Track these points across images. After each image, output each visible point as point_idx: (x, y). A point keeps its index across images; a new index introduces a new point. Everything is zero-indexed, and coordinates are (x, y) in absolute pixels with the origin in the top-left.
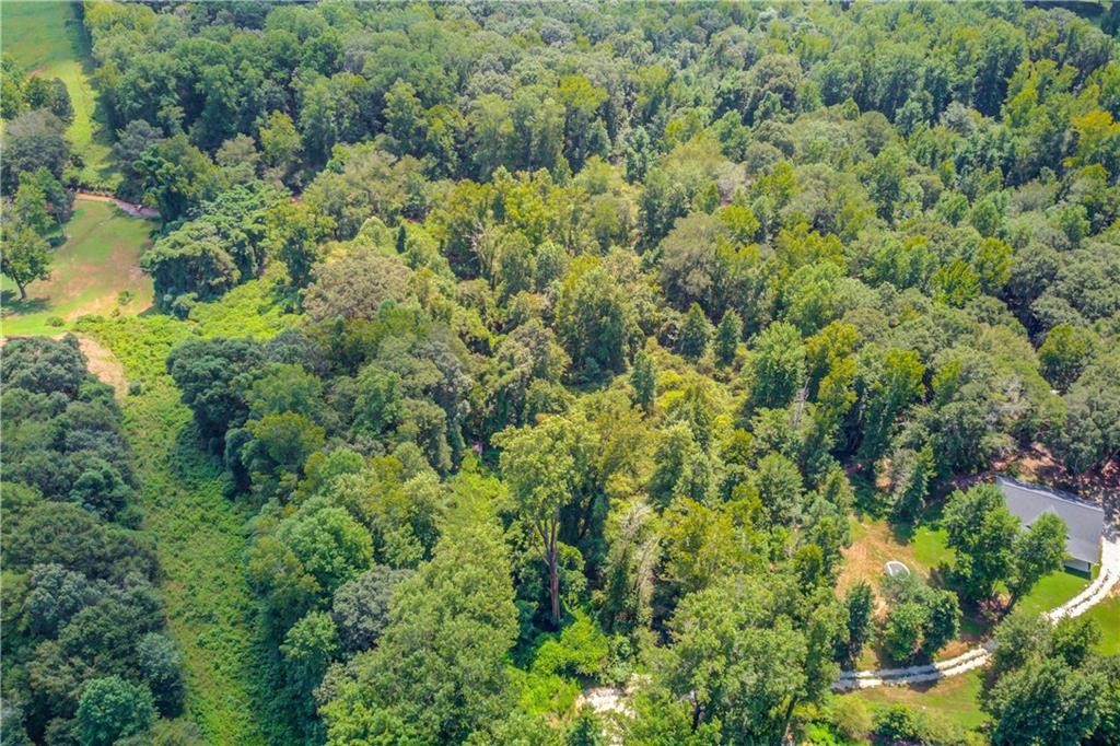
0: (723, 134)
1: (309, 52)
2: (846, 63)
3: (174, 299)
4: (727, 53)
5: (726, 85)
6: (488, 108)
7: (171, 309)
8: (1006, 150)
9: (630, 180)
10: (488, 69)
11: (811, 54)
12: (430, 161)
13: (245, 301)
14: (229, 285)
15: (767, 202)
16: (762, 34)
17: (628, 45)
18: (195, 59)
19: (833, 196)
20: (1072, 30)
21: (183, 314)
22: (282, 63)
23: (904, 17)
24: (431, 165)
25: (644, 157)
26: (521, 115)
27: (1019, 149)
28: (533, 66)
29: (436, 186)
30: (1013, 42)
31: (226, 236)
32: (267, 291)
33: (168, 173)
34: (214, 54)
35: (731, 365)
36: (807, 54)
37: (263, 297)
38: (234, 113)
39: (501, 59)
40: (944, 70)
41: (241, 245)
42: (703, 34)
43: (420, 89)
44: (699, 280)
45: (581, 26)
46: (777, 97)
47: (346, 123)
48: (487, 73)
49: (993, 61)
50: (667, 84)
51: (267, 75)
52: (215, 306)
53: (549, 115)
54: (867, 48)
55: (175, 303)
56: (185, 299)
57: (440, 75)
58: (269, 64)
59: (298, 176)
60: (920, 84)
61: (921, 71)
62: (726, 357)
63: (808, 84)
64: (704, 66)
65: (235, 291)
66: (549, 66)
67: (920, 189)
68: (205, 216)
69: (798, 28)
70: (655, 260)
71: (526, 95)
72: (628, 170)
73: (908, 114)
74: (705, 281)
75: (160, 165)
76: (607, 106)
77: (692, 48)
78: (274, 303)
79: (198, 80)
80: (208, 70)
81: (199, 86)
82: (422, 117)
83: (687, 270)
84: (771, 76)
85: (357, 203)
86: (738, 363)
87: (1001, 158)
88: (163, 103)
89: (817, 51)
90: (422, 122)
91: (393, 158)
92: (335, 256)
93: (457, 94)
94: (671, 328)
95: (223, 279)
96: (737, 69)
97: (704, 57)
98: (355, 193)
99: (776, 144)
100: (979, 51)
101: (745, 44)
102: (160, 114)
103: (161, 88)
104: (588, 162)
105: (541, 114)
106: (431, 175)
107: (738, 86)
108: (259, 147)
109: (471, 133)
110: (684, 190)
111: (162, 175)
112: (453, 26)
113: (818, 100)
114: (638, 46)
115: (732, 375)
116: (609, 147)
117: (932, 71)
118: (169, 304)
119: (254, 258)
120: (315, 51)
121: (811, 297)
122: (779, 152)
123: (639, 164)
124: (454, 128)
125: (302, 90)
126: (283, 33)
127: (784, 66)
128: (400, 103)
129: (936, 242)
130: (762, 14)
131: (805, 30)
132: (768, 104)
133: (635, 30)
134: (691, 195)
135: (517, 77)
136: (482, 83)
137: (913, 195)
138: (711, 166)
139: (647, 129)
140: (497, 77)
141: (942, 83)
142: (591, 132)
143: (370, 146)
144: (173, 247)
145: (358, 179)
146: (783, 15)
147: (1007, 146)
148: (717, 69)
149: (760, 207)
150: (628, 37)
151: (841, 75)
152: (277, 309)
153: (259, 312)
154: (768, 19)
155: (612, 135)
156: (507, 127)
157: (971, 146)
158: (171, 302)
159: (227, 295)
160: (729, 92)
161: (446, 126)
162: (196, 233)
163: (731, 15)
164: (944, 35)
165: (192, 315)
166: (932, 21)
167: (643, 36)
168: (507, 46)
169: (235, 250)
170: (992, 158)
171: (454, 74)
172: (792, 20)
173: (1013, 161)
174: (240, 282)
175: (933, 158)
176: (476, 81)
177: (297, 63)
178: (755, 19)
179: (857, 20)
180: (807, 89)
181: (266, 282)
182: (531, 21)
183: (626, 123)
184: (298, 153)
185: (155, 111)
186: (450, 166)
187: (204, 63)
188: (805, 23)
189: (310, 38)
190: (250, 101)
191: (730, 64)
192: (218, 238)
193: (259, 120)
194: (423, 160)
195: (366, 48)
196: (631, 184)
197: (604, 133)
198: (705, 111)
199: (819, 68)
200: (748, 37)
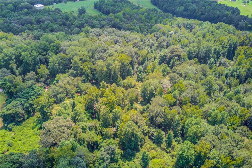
0: (163, 70)
1: (52, 47)
2: (193, 48)
3: (8, 125)
4: (162, 44)
5: (162, 53)
6: (100, 64)
7: (7, 128)
8: (238, 72)
9: (138, 81)
10: (100, 52)
11: (184, 44)
12: (84, 77)
13: (28, 125)
14: (24, 120)
15: (177, 92)
16: (170, 38)
17: (137, 43)
18: (20, 50)
19: (196, 91)
20: (250, 37)
21: (10, 130)
22: (45, 50)
23: (207, 34)
24: (84, 79)
25: (142, 75)
26: (108, 66)
27: (242, 72)
28: (112, 51)
29: (86, 85)
30: (235, 40)
31: (23, 105)
32: (35, 120)
33: (8, 87)
34: (25, 49)
35: (171, 147)
36: (182, 44)
37: (34, 123)
38: (31, 64)
39: (103, 49)
40: (219, 49)
41: (28, 108)
42: (155, 38)
43: (81, 58)
44: (160, 120)
45: (124, 38)
46: (176, 58)
47: (61, 67)
48: (100, 53)
49: (230, 46)
50: (147, 54)
51: (40, 54)
52: (19, 127)
53: (116, 66)
54: (199, 44)
55: (8, 127)
56: (10, 126)
57: (87, 54)
58: (41, 51)
59: (48, 81)
60: (213, 53)
61: (213, 49)
62: (169, 144)
63: (184, 53)
64: (156, 47)
65: (26, 121)
66: (116, 51)
67: (218, 87)
68: (18, 99)
69: (180, 37)
70: (146, 109)
71: (110, 60)
72: (138, 78)
73: (211, 62)
74: (162, 120)
75: (6, 84)
76: (132, 61)
77: (153, 43)
78: (37, 125)
79: (21, 56)
80: (23, 54)
81: (21, 58)
82: (82, 65)
83: (157, 117)
84: (174, 52)
85: (62, 93)
86: (173, 146)
87: (237, 74)
88: (11, 63)
89: (185, 43)
90: (82, 67)
91: (73, 78)
92: (55, 109)
93: (92, 59)
94: (152, 135)
95: (21, 119)
96: (165, 48)
97: (156, 45)
98: (62, 90)
99: (178, 74)
100: (227, 43)
101: (166, 42)
102: (10, 66)
103: (11, 59)
104: (127, 78)
105: (114, 65)
106: (84, 81)
107: (166, 54)
108: (37, 74)
109: (95, 69)
110: (154, 88)
111: (6, 87)
112: (91, 39)
113: (187, 59)
114: (139, 43)
115: (171, 151)
116: (132, 71)
117: (216, 49)
118: (6, 127)
119: (31, 111)
120: (53, 47)
121: (194, 130)
122: (178, 76)
123: (140, 77)
124: (91, 68)
125: (49, 58)
126: (45, 42)
127: (178, 49)
128: (75, 63)
129: (227, 107)
130: (170, 33)
131: (182, 37)
132: (174, 60)
133: (138, 39)
134: (155, 89)
135: (107, 54)
136: (98, 56)
137: (216, 89)
138: (160, 80)
139: (142, 66)
140: (102, 54)
141: (218, 52)
142: (128, 68)
143: (67, 75)
144: (7, 110)
145: (63, 85)
146: (175, 33)
147: (238, 71)
148: (159, 48)
149: (175, 94)
150: (136, 41)
151: (193, 51)
152: (37, 128)
153: (32, 128)
154: (172, 34)
155: (133, 69)
156: (105, 69)
157: (229, 72)
158: (7, 126)
159: (24, 123)
160: (163, 56)
161: (88, 68)
162: (14, 105)
163: (162, 33)
164: (217, 39)
165: (13, 130)
166: (214, 35)
167: (140, 41)
168: (105, 45)
169: (26, 109)
170: (235, 75)
171: (91, 53)
172: (178, 34)
173: (240, 75)
174: (28, 118)
175: (219, 75)
176: (96, 56)
177: (48, 50)
178: (168, 34)
179: (195, 34)
180: (184, 55)
181: (35, 118)
182: (111, 37)
183: (137, 63)
184: (48, 75)
185: (8, 65)
186: (89, 78)
187: (22, 52)
188: (181, 35)
189: (52, 43)
190: (35, 61)
191: (163, 47)
192: (21, 106)
193: (37, 66)
194: (82, 77)
195: (67, 46)
196: (138, 82)
197: (131, 68)
198: (157, 61)
199: (187, 49)
200: (167, 39)
